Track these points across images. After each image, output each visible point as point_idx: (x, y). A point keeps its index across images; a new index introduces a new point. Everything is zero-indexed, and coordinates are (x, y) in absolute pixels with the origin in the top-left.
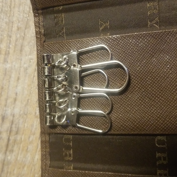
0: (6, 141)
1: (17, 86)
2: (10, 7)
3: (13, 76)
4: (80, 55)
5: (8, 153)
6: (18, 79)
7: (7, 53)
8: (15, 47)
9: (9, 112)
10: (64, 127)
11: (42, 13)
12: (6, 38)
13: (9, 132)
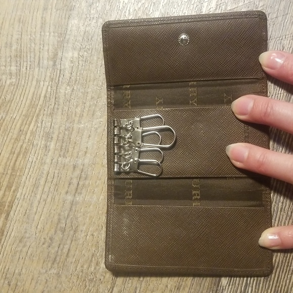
0: (76, 185)
1: (88, 142)
2: (86, 81)
3: (85, 134)
4: (141, 120)
5: (77, 195)
6: (89, 136)
7: (81, 116)
8: (88, 112)
9: (80, 162)
10: (127, 173)
11: (114, 89)
12: (81, 104)
13: (78, 178)
